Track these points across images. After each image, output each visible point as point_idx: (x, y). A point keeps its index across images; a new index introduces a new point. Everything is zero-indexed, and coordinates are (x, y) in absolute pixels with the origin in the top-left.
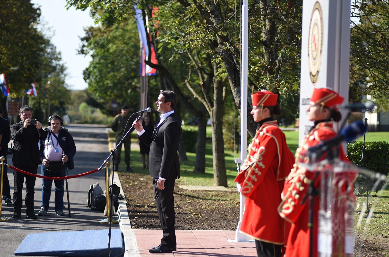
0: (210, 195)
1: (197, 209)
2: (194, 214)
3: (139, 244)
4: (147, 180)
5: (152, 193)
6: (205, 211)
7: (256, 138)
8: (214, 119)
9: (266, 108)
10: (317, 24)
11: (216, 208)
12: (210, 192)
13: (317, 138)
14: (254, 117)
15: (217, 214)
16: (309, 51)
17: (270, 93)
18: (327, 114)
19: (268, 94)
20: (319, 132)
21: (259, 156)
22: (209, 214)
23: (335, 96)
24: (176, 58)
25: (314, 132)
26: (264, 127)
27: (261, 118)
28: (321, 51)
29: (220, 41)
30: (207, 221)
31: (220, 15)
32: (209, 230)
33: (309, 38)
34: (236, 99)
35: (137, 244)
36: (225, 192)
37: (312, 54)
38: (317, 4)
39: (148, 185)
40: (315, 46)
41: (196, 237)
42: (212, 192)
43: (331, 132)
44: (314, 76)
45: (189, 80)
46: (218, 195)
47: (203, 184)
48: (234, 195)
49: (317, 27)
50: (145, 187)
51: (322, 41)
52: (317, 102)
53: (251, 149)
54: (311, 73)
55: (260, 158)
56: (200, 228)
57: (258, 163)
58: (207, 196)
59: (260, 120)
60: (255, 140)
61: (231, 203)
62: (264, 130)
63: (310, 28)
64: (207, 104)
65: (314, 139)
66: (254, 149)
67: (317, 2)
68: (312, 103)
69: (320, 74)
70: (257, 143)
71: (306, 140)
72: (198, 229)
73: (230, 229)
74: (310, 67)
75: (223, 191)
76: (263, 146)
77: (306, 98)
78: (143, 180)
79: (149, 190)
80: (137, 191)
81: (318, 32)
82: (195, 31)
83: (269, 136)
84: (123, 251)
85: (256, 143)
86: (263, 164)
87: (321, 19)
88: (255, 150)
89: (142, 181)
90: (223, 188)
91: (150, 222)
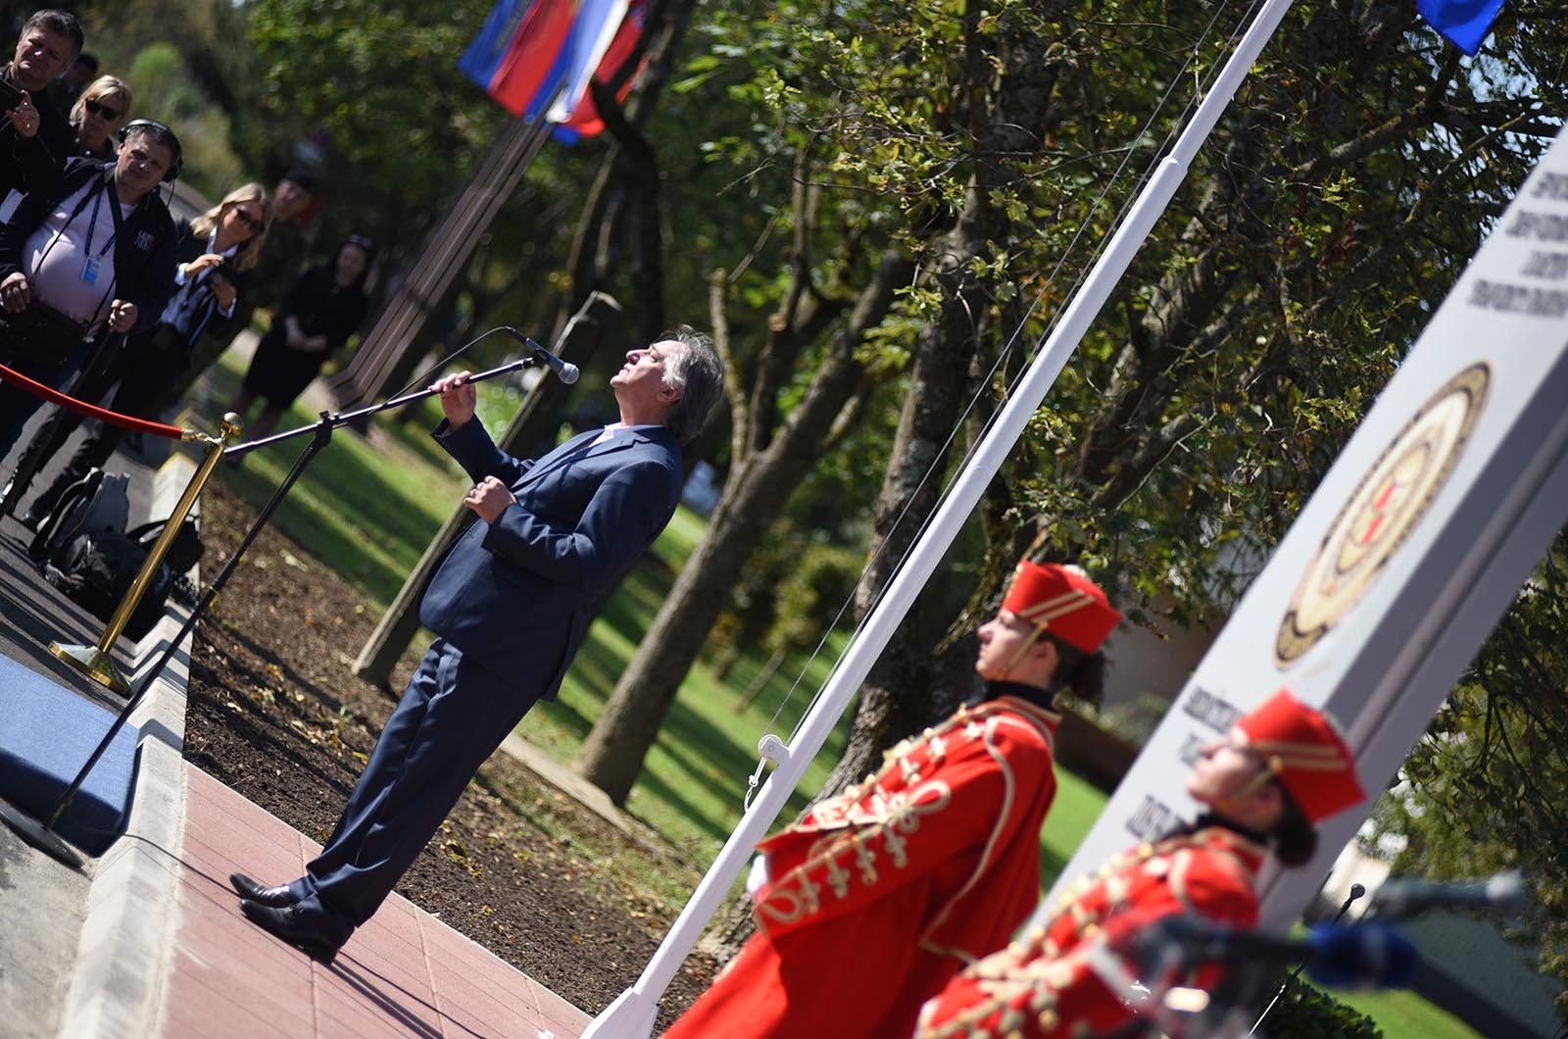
0: (540, 801)
1: (467, 830)
2: (449, 842)
3: (191, 837)
4: (312, 579)
5: (311, 646)
6: (499, 855)
7: (942, 736)
8: (740, 501)
9: (1050, 646)
10: (1433, 447)
11: (545, 868)
12: (543, 788)
13: (1177, 884)
14: (983, 653)
15: (542, 899)
16: (1334, 526)
17: (1096, 596)
18: (1270, 810)
19: (1088, 592)
20: (1194, 864)
21: (910, 809)
22: (510, 879)
23: (1339, 765)
24: (732, 155)
25: (1178, 848)
26: (996, 713)
27: (1009, 671)
28: (1384, 561)
29: (969, 215)
30: (490, 905)
31: (1033, 111)
32: (485, 946)
33: (1367, 478)
34: (892, 486)
35: (182, 835)
36: (602, 824)
37: (1342, 546)
38: (1481, 374)
39: (308, 601)
40: (1374, 525)
41: (425, 944)
42: (550, 792)
43: (1239, 886)
44: (1298, 634)
45: (734, 277)
46: (568, 820)
47: (532, 736)
48: (635, 859)
49: (1428, 459)
50: (291, 602)
51: (1411, 526)
52: (1262, 745)
53: (898, 762)
54: (1291, 616)
55: (907, 821)
56: (451, 915)
57: (890, 836)
58: (525, 799)
59: (1000, 677)
60: (932, 737)
61: (612, 886)
62: (992, 724)
63: (1394, 443)
64: (747, 421)
65: (1163, 879)
66: (908, 768)
67: (1484, 368)
68: (1240, 737)
69: (1326, 642)
70: (933, 755)
71: (1132, 860)
72: (442, 918)
73: (565, 994)
74: (1300, 590)
75: (597, 814)
76: (947, 780)
77: (1215, 691)
78: (295, 567)
79: (305, 627)
80: (254, 603)
81: (1417, 482)
82: (907, 128)
83: (992, 760)
84: (116, 827)
85: (928, 753)
86: (907, 849)
87: (1462, 441)
88: (910, 775)
89: (288, 570)
90: (599, 800)
91: (263, 771)
